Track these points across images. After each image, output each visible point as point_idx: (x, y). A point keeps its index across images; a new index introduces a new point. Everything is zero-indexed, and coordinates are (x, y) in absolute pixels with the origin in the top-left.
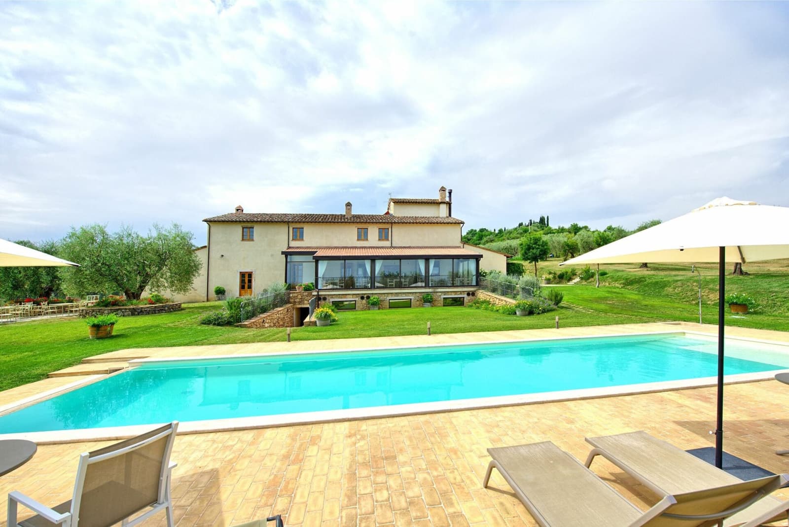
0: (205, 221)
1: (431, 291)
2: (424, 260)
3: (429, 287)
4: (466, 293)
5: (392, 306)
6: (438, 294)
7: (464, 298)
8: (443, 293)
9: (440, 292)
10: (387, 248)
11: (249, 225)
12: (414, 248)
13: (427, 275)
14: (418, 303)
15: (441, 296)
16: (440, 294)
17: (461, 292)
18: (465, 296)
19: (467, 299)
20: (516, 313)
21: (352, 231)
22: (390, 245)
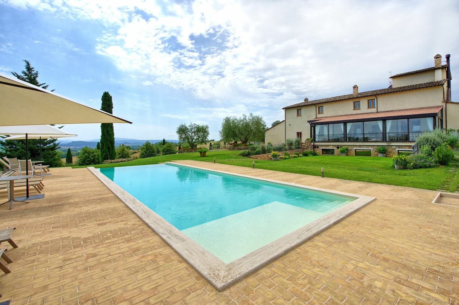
0: (283, 109)
1: (387, 145)
2: (382, 121)
3: (386, 141)
5: (357, 154)
8: (398, 147)
10: (373, 113)
11: (299, 108)
12: (395, 111)
13: (384, 132)
14: (376, 153)
15: (395, 148)
21: (351, 104)
22: (376, 111)
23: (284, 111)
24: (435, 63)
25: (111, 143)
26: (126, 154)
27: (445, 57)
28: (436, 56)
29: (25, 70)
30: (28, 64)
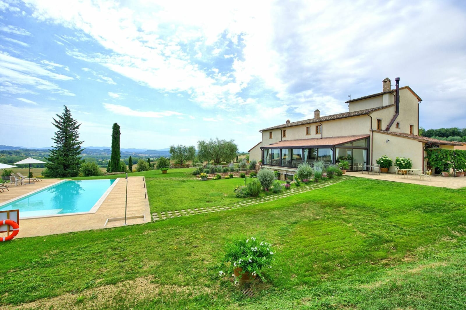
0: (260, 131)
10: (320, 140)
11: (271, 131)
21: (304, 129)
22: (321, 137)
23: (261, 134)
24: (383, 87)
25: (117, 160)
26: (143, 167)
27: (395, 80)
28: (385, 80)
29: (64, 112)
30: (66, 108)
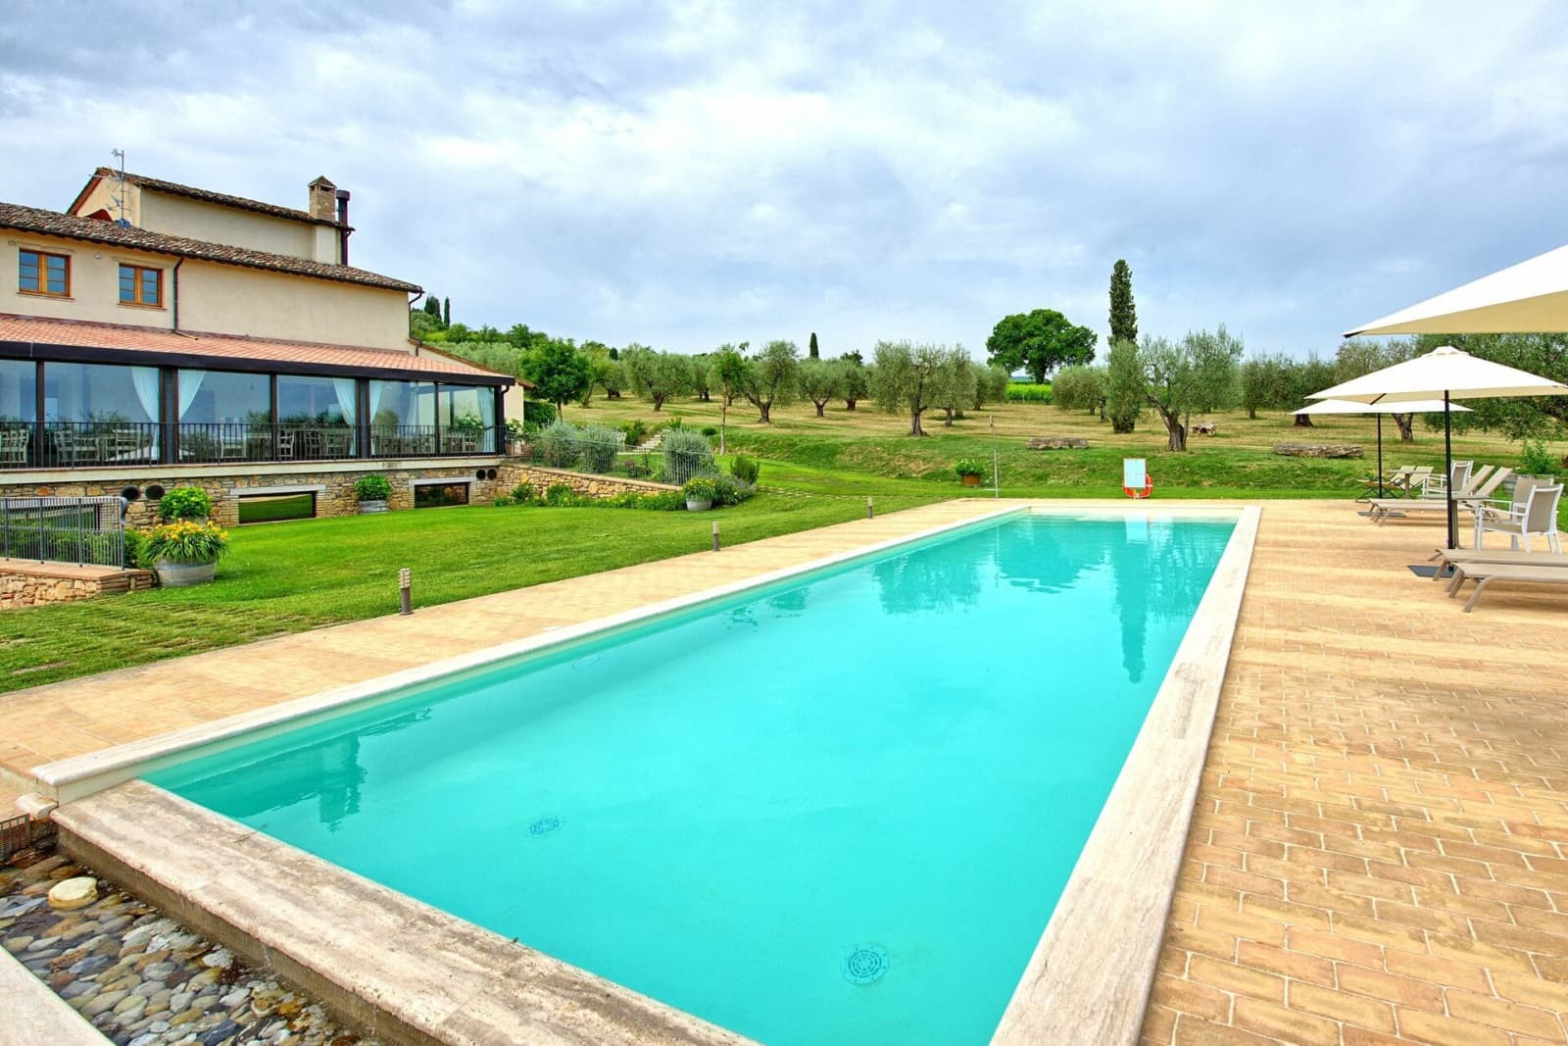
1: (381, 468)
2: (353, 382)
3: (371, 458)
4: (475, 471)
6: (398, 476)
7: (467, 484)
8: (414, 474)
9: (405, 470)
13: (362, 422)
14: (339, 503)
15: (407, 480)
16: (405, 475)
17: (462, 470)
18: (473, 479)
19: (476, 486)
20: (684, 507)
